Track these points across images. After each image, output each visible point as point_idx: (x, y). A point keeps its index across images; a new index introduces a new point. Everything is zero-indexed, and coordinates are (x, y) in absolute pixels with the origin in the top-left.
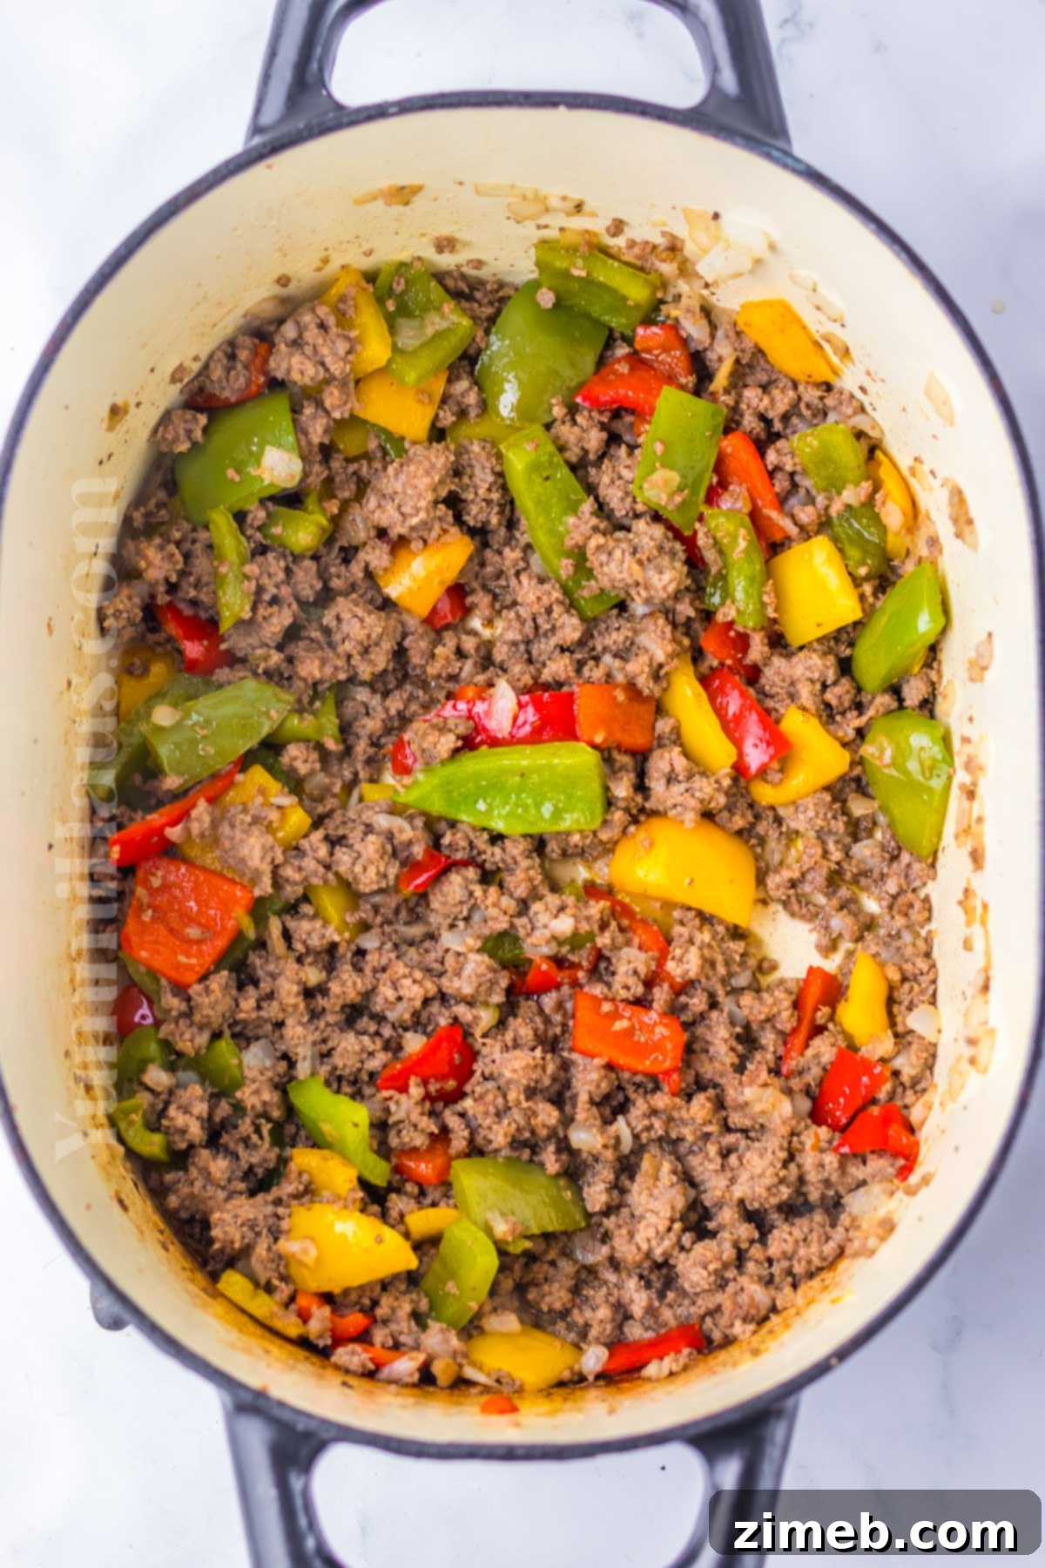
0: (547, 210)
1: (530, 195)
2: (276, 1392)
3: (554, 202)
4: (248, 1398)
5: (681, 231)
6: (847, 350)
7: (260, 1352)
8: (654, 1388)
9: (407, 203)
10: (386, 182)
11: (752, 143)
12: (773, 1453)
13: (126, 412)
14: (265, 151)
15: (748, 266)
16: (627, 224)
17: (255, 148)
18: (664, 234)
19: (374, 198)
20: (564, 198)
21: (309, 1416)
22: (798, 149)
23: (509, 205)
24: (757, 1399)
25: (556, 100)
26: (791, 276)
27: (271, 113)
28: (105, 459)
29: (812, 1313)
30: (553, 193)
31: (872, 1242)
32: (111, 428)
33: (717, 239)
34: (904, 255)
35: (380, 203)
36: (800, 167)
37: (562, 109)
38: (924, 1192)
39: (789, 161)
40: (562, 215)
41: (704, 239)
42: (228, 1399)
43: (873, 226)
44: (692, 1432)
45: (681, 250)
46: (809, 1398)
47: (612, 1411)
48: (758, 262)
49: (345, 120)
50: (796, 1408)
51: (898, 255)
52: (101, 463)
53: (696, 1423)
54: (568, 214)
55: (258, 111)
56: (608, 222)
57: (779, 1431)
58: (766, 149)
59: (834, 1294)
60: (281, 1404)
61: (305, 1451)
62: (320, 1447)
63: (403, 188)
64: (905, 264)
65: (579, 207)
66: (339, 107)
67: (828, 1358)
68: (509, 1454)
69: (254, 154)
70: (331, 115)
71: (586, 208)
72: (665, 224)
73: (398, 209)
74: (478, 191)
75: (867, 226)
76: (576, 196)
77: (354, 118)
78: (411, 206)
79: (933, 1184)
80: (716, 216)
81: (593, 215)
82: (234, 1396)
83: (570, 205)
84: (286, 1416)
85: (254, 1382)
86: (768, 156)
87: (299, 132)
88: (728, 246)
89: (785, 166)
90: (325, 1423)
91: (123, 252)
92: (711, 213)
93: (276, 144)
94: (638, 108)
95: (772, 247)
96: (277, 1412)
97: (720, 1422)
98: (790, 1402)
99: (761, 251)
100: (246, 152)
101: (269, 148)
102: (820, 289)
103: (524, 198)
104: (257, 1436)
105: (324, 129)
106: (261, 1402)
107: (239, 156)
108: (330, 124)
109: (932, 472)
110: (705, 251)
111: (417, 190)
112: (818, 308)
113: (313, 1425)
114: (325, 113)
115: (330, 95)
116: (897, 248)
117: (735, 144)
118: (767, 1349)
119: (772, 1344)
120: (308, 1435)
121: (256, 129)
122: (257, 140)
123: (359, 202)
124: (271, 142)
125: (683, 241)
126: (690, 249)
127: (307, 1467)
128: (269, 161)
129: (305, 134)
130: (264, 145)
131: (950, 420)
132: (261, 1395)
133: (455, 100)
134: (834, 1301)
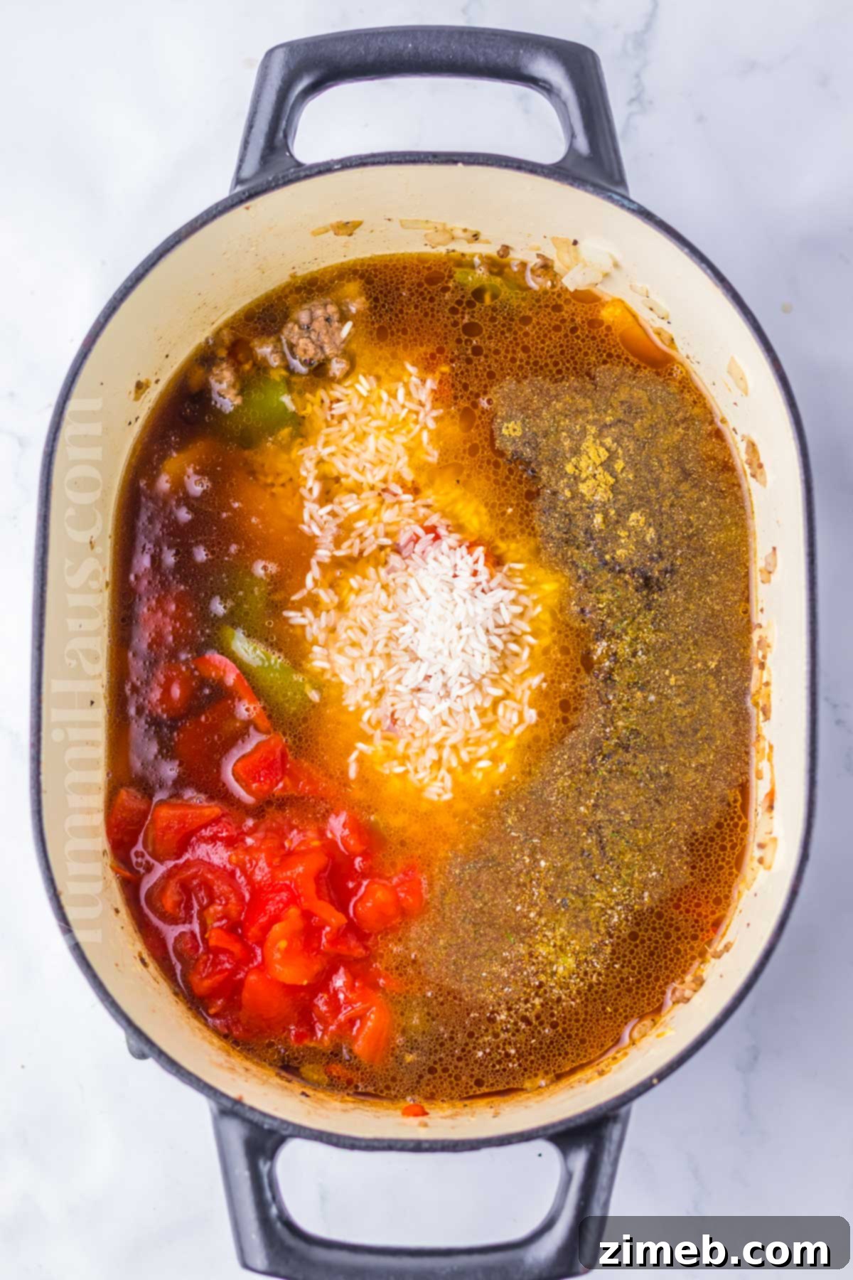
0: (453, 238)
1: (440, 227)
2: (249, 1101)
3: (458, 233)
4: (228, 1104)
5: (551, 253)
6: (672, 340)
7: (242, 1071)
8: (528, 1098)
9: (350, 235)
10: (334, 219)
11: (599, 190)
12: (610, 1147)
13: (148, 387)
14: (243, 197)
15: (600, 279)
16: (512, 249)
17: (236, 195)
18: (539, 256)
19: (327, 231)
20: (465, 230)
21: (273, 1118)
22: (633, 195)
23: (426, 235)
24: (599, 1107)
25: (455, 158)
26: (631, 286)
27: (249, 170)
28: (133, 421)
29: (644, 1044)
30: (458, 226)
31: (688, 993)
32: (137, 398)
33: (577, 259)
34: (709, 271)
35: (331, 233)
36: (633, 207)
37: (460, 165)
38: (726, 956)
39: (626, 202)
40: (465, 242)
41: (567, 259)
42: (214, 1105)
43: (686, 250)
44: (551, 1132)
45: (552, 267)
46: (637, 1106)
47: (496, 1115)
48: (606, 275)
49: (302, 174)
50: (628, 1114)
51: (705, 271)
52: (130, 423)
53: (553, 1125)
54: (469, 242)
55: (239, 168)
56: (499, 248)
57: (615, 1132)
58: (609, 194)
59: (660, 1030)
60: (252, 1109)
61: (269, 1144)
62: (282, 1140)
63: (348, 223)
64: (711, 278)
65: (476, 237)
66: (299, 165)
67: (651, 1078)
68: (418, 1147)
69: (236, 200)
70: (292, 170)
71: (482, 237)
72: (538, 249)
73: (344, 239)
74: (403, 225)
75: (682, 250)
76: (473, 228)
77: (308, 173)
78: (354, 236)
79: (732, 951)
80: (575, 243)
81: (488, 242)
82: (218, 1103)
83: (469, 235)
84: (256, 1118)
85: (233, 1094)
86: (610, 199)
87: (269, 182)
88: (585, 265)
89: (622, 206)
90: (283, 1122)
91: (141, 271)
92: (572, 241)
93: (252, 192)
94: (515, 165)
95: (616, 265)
96: (249, 1115)
97: (572, 1125)
98: (623, 1110)
99: (608, 266)
100: (231, 197)
101: (247, 194)
102: (652, 296)
103: (436, 230)
104: (235, 1133)
105: (288, 182)
106: (237, 1107)
107: (226, 200)
108: (290, 177)
109: (734, 430)
110: (569, 268)
111: (358, 225)
112: (651, 309)
113: (276, 1125)
114: (288, 169)
115: (292, 156)
116: (704, 266)
117: (586, 191)
118: (609, 1071)
119: (615, 1067)
120: (271, 1132)
121: (238, 181)
122: (239, 189)
123: (315, 234)
124: (248, 190)
125: (552, 261)
126: (558, 266)
127: (272, 1156)
128: (248, 204)
129: (273, 184)
130: (243, 193)
131: (746, 392)
132: (238, 1102)
133: (382, 159)
134: (658, 1036)
